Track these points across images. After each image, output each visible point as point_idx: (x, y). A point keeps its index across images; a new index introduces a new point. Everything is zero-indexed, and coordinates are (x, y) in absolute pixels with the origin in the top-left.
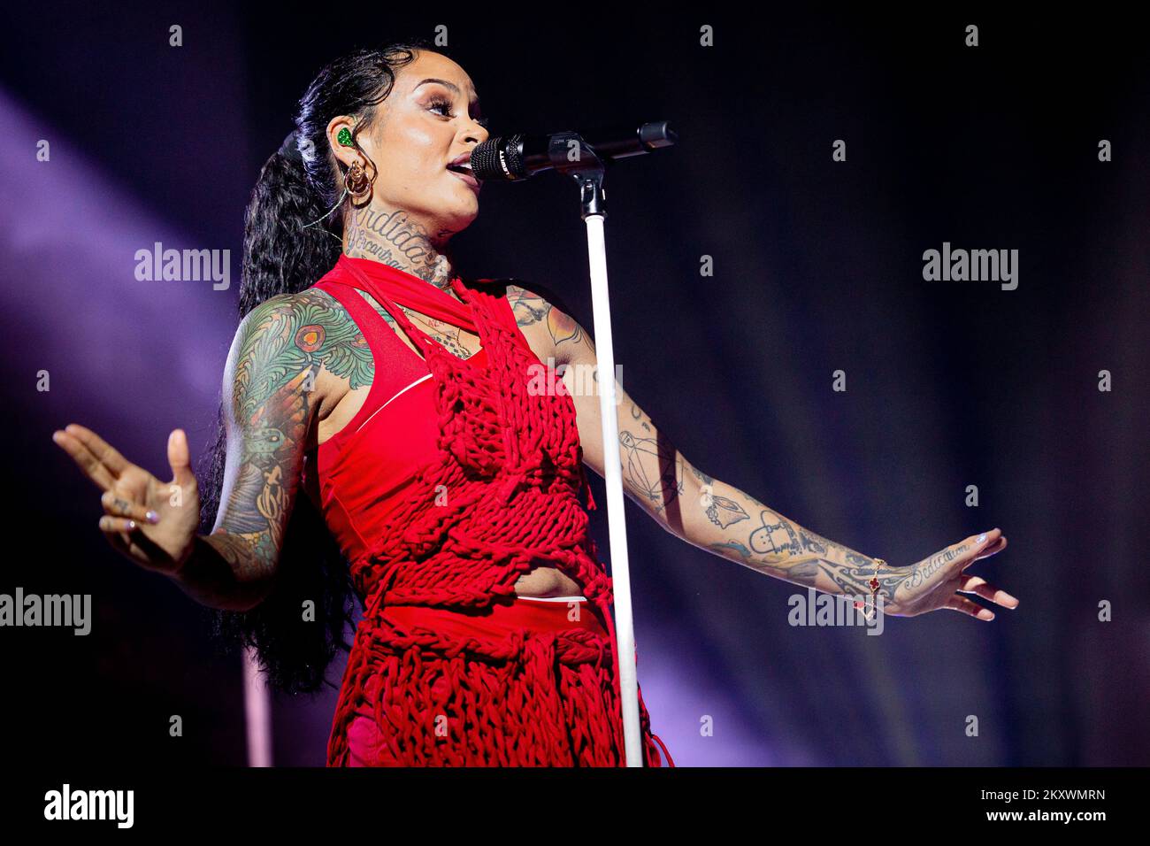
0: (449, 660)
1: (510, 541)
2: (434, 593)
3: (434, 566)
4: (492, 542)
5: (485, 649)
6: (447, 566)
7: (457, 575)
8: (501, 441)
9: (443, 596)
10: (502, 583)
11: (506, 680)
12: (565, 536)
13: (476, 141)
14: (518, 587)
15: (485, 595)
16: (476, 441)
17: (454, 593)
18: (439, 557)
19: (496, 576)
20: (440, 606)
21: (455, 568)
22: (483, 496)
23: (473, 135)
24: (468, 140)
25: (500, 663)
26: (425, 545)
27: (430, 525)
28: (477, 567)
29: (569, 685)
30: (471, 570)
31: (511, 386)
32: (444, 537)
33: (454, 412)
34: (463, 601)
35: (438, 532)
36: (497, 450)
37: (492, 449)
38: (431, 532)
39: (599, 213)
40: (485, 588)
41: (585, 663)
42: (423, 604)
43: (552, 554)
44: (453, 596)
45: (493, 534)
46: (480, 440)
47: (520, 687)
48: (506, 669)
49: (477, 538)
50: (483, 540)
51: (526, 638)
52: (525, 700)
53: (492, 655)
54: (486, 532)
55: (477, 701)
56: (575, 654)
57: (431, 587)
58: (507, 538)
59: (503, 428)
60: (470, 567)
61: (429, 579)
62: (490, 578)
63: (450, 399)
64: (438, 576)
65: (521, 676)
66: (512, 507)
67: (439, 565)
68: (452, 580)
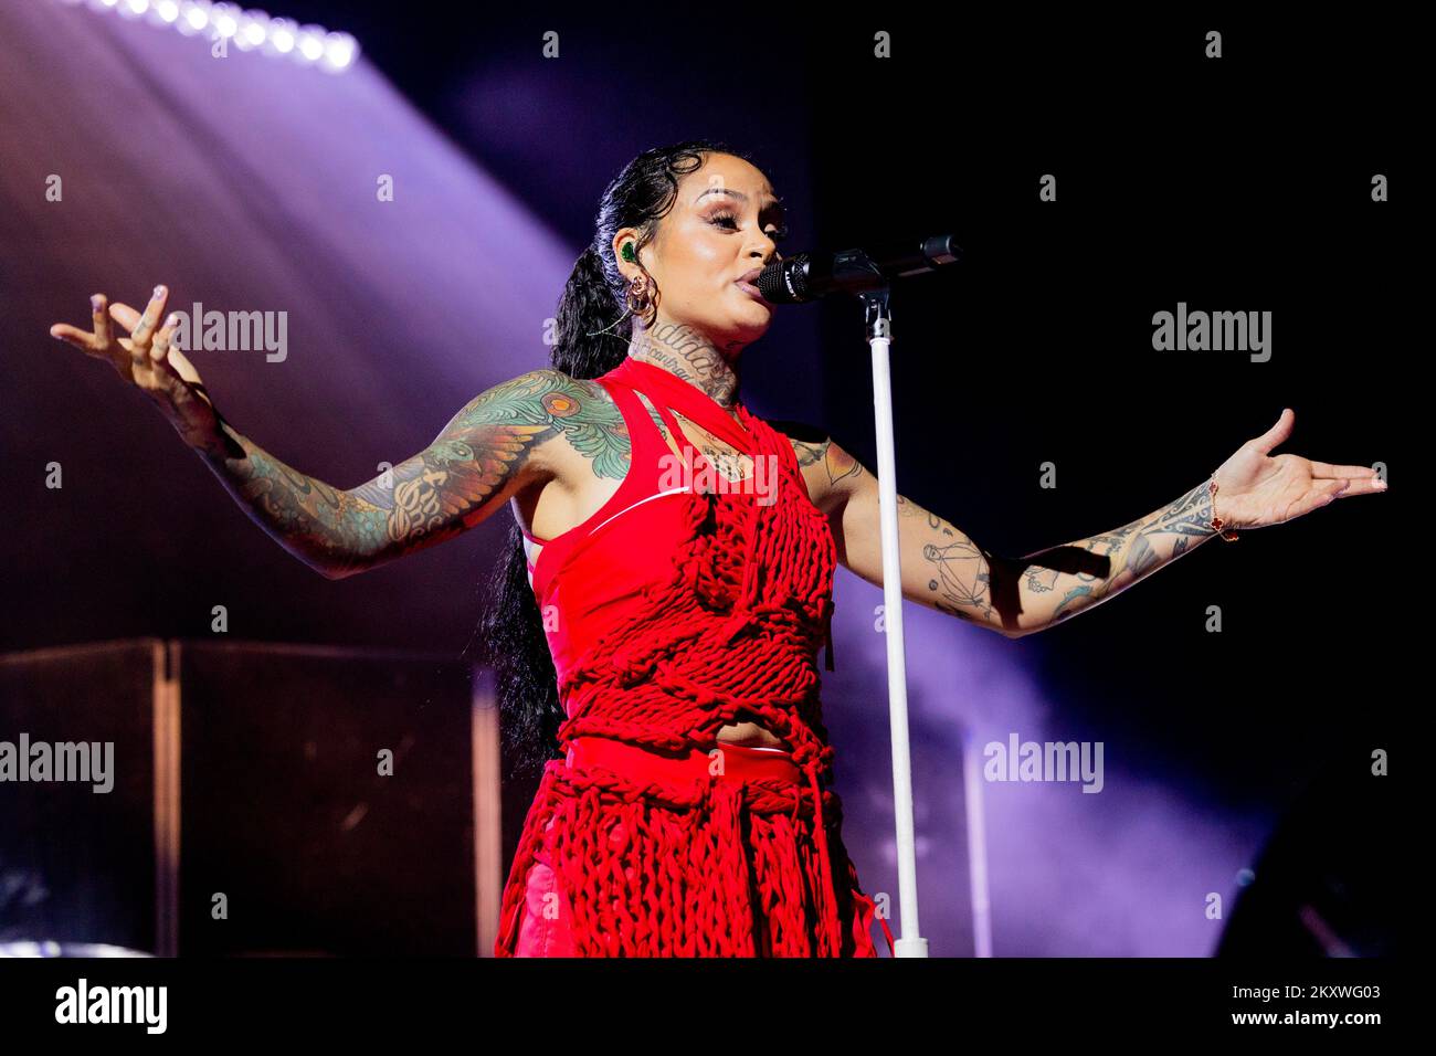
0: (628, 804)
1: (719, 685)
2: (628, 728)
3: (635, 698)
4: (700, 683)
5: (666, 795)
6: (647, 701)
8: (741, 575)
9: (635, 731)
10: (702, 728)
11: (688, 828)
12: (782, 692)
13: (761, 255)
14: (718, 737)
15: (680, 738)
16: (713, 569)
17: (648, 731)
18: (645, 688)
19: (697, 721)
20: (632, 742)
22: (707, 629)
23: (758, 249)
24: (755, 254)
25: (682, 810)
26: (634, 674)
27: (643, 655)
28: (679, 707)
29: (761, 836)
31: (772, 520)
32: (654, 668)
33: (699, 533)
34: (656, 740)
35: (649, 664)
36: (735, 583)
37: (729, 580)
38: (643, 662)
40: (681, 731)
41: (778, 813)
42: (615, 738)
43: (761, 710)
44: (646, 733)
45: (705, 674)
46: (720, 568)
47: (703, 837)
48: (690, 816)
49: (686, 675)
50: (692, 679)
51: (713, 784)
52: (707, 851)
53: (675, 801)
55: (656, 851)
56: (767, 804)
57: (626, 721)
58: (717, 681)
59: (747, 560)
60: (672, 705)
61: (627, 711)
62: (689, 721)
65: (705, 825)
66: (733, 649)
67: (640, 698)
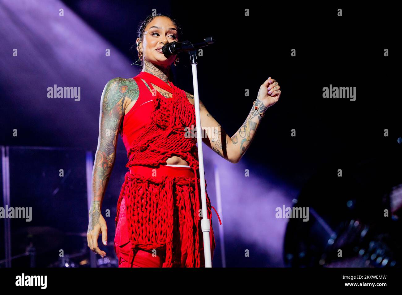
0: (144, 183)
1: (166, 148)
3: (145, 154)
4: (161, 148)
5: (153, 181)
6: (148, 154)
7: (150, 157)
8: (170, 120)
10: (162, 160)
11: (159, 189)
12: (184, 149)
14: (167, 162)
16: (161, 119)
18: (146, 151)
19: (161, 158)
22: (161, 134)
24: (161, 43)
25: (158, 185)
26: (143, 147)
27: (145, 142)
28: (156, 155)
29: (179, 192)
31: (177, 106)
32: (148, 146)
33: (156, 109)
34: (150, 164)
35: (147, 144)
36: (168, 122)
37: (166, 121)
38: (145, 144)
40: (157, 161)
41: (184, 185)
43: (179, 153)
44: (148, 162)
45: (162, 146)
46: (163, 118)
47: (163, 192)
48: (159, 186)
50: (158, 147)
51: (166, 178)
52: (164, 196)
53: (156, 182)
54: (160, 145)
55: (150, 195)
56: (181, 183)
59: (171, 116)
62: (159, 158)
63: (155, 106)
65: (164, 188)
66: (169, 138)
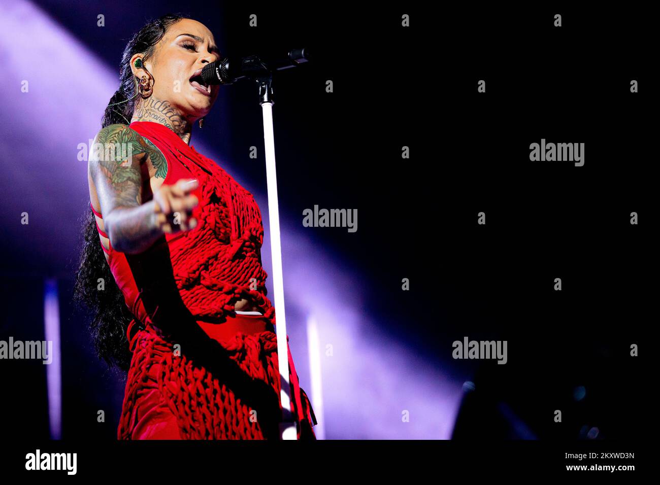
1: (232, 280)
3: (192, 293)
4: (222, 280)
6: (198, 294)
7: (203, 299)
8: (230, 222)
9: (198, 311)
10: (229, 304)
13: (208, 62)
15: (221, 310)
16: (219, 219)
17: (204, 309)
18: (196, 287)
19: (225, 300)
21: (202, 295)
22: (220, 251)
23: (207, 59)
24: (204, 61)
26: (191, 280)
27: (193, 269)
28: (214, 295)
30: (211, 296)
32: (200, 275)
34: (210, 314)
35: (197, 273)
36: (228, 227)
37: (225, 225)
39: (269, 101)
40: (220, 307)
43: (250, 291)
44: (204, 311)
45: (224, 276)
46: (221, 219)
49: (214, 277)
50: (218, 278)
51: (243, 338)
53: (228, 349)
54: (219, 274)
56: (268, 347)
57: (190, 306)
58: (230, 278)
59: (232, 215)
60: (211, 294)
62: (222, 301)
63: (208, 192)
64: (193, 300)
65: (244, 361)
67: (194, 293)
68: (201, 302)
